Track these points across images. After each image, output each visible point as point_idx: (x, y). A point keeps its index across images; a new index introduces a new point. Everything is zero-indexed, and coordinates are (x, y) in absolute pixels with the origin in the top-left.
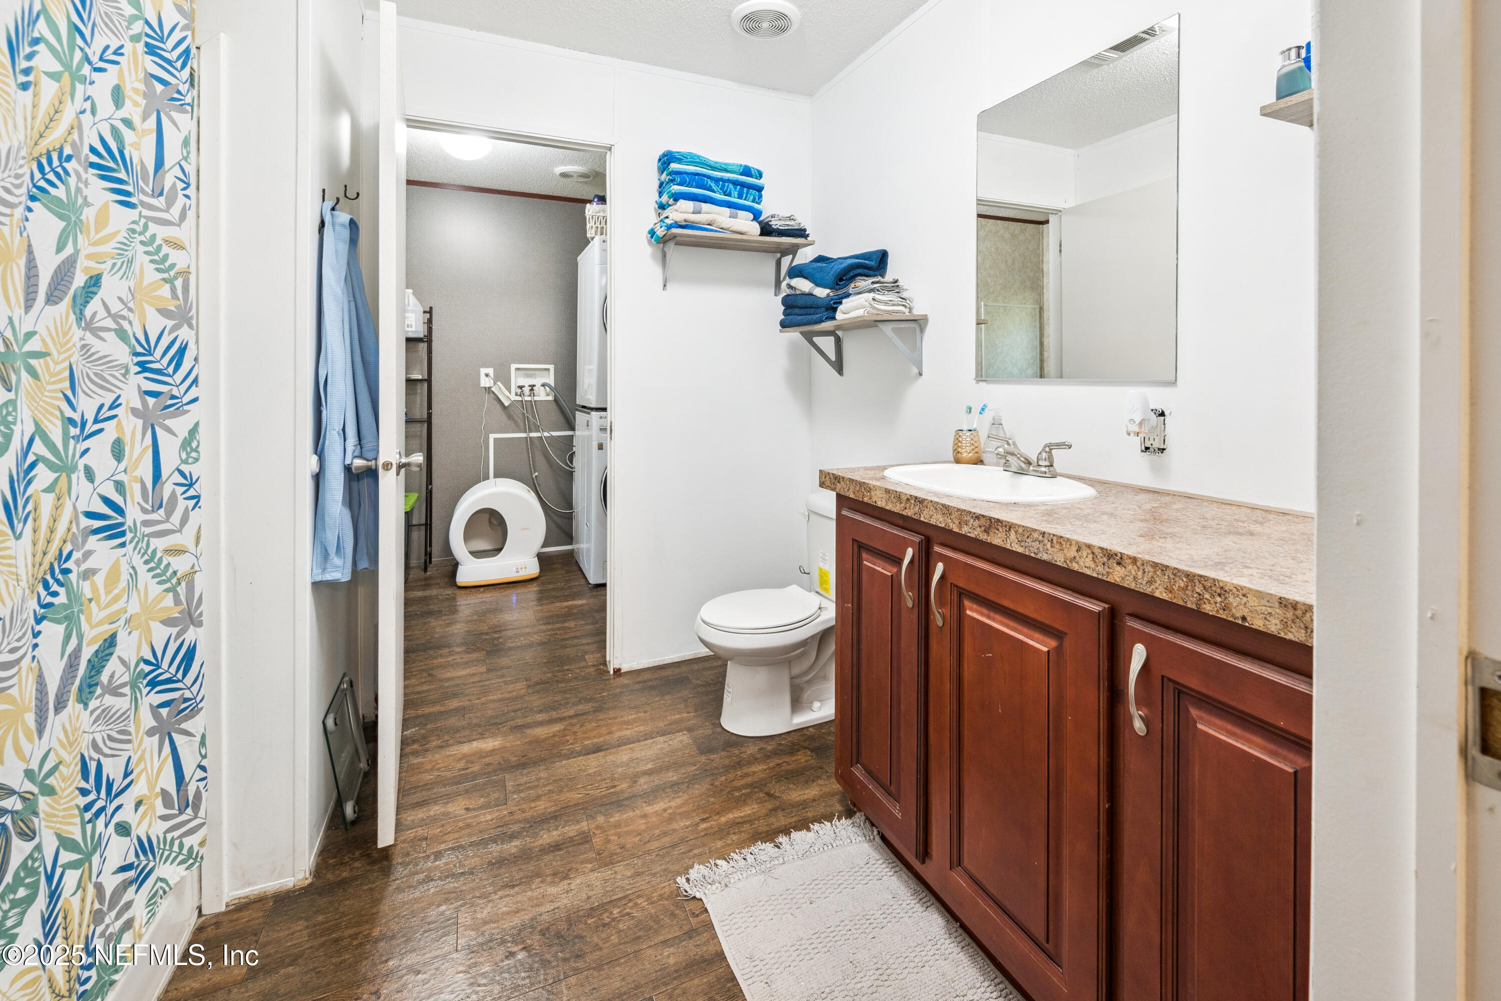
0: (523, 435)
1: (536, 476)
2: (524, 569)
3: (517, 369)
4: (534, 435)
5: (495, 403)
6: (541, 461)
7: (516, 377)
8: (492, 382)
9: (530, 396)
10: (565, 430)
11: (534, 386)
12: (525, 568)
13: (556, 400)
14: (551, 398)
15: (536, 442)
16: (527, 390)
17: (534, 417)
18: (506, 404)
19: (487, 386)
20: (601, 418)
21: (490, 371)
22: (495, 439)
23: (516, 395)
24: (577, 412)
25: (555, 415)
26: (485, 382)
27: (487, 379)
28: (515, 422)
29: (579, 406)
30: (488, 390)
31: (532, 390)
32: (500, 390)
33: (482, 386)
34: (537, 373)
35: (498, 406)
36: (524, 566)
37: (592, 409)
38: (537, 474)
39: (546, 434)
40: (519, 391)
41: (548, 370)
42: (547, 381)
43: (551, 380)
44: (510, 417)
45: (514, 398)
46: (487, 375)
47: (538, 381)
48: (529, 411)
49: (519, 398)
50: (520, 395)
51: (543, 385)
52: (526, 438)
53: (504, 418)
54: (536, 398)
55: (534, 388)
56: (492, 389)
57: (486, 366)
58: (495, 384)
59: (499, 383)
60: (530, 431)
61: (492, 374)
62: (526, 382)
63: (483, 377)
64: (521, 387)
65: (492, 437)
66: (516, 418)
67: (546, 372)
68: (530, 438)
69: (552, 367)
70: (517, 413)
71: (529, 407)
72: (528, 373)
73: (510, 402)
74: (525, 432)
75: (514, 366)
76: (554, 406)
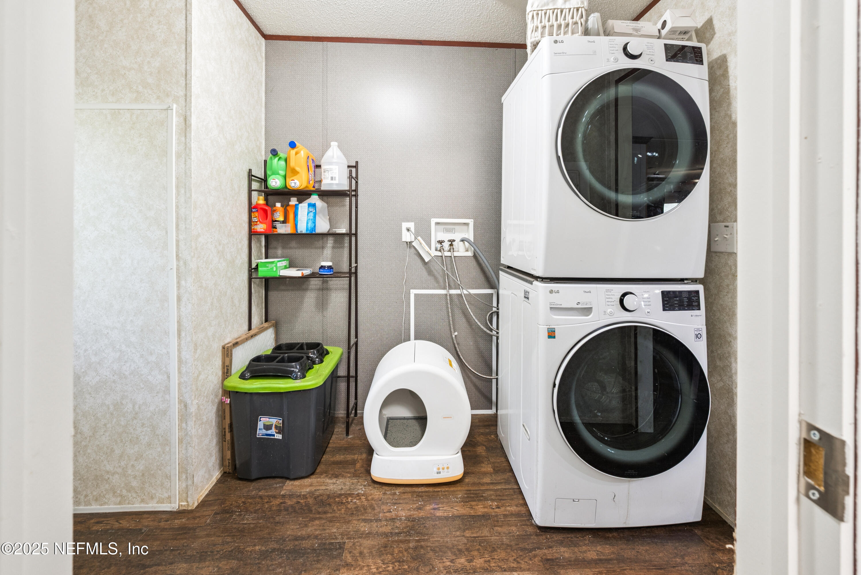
0: (443, 292)
1: (455, 336)
2: (446, 470)
3: (437, 224)
4: (453, 292)
5: (416, 258)
6: (461, 322)
7: (436, 231)
8: (413, 237)
9: (450, 251)
10: (485, 289)
11: (454, 241)
12: (448, 468)
13: (475, 256)
14: (470, 254)
15: (456, 300)
16: (446, 245)
17: (453, 273)
18: (427, 260)
19: (408, 240)
20: (551, 292)
21: (411, 225)
22: (416, 295)
23: (436, 250)
24: (500, 272)
25: (475, 272)
26: (407, 237)
27: (408, 233)
28: (436, 279)
29: (503, 265)
30: (409, 244)
31: (451, 245)
32: (420, 245)
33: (404, 240)
34: (457, 227)
35: (419, 261)
36: (445, 466)
37: (537, 278)
38: (456, 333)
39: (465, 292)
40: (439, 246)
41: (467, 224)
42: (466, 236)
43: (471, 236)
44: (430, 272)
45: (434, 253)
46: (408, 230)
47: (457, 236)
48: (449, 267)
49: (439, 254)
50: (440, 251)
51: (462, 241)
52: (446, 295)
53: (424, 273)
54: (456, 254)
55: (454, 243)
56: (413, 244)
57: (408, 221)
58: (416, 238)
59: (419, 238)
60: (450, 288)
61: (413, 229)
62: (446, 237)
63: (404, 231)
64: (441, 242)
65: (413, 292)
66: (436, 273)
67: (465, 227)
68: (450, 295)
69: (471, 222)
70: (437, 267)
71: (449, 262)
72: (448, 227)
73: (430, 258)
74: (444, 288)
75: (434, 221)
76: (474, 263)
